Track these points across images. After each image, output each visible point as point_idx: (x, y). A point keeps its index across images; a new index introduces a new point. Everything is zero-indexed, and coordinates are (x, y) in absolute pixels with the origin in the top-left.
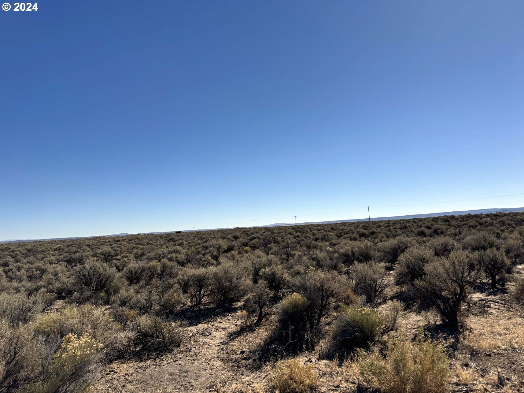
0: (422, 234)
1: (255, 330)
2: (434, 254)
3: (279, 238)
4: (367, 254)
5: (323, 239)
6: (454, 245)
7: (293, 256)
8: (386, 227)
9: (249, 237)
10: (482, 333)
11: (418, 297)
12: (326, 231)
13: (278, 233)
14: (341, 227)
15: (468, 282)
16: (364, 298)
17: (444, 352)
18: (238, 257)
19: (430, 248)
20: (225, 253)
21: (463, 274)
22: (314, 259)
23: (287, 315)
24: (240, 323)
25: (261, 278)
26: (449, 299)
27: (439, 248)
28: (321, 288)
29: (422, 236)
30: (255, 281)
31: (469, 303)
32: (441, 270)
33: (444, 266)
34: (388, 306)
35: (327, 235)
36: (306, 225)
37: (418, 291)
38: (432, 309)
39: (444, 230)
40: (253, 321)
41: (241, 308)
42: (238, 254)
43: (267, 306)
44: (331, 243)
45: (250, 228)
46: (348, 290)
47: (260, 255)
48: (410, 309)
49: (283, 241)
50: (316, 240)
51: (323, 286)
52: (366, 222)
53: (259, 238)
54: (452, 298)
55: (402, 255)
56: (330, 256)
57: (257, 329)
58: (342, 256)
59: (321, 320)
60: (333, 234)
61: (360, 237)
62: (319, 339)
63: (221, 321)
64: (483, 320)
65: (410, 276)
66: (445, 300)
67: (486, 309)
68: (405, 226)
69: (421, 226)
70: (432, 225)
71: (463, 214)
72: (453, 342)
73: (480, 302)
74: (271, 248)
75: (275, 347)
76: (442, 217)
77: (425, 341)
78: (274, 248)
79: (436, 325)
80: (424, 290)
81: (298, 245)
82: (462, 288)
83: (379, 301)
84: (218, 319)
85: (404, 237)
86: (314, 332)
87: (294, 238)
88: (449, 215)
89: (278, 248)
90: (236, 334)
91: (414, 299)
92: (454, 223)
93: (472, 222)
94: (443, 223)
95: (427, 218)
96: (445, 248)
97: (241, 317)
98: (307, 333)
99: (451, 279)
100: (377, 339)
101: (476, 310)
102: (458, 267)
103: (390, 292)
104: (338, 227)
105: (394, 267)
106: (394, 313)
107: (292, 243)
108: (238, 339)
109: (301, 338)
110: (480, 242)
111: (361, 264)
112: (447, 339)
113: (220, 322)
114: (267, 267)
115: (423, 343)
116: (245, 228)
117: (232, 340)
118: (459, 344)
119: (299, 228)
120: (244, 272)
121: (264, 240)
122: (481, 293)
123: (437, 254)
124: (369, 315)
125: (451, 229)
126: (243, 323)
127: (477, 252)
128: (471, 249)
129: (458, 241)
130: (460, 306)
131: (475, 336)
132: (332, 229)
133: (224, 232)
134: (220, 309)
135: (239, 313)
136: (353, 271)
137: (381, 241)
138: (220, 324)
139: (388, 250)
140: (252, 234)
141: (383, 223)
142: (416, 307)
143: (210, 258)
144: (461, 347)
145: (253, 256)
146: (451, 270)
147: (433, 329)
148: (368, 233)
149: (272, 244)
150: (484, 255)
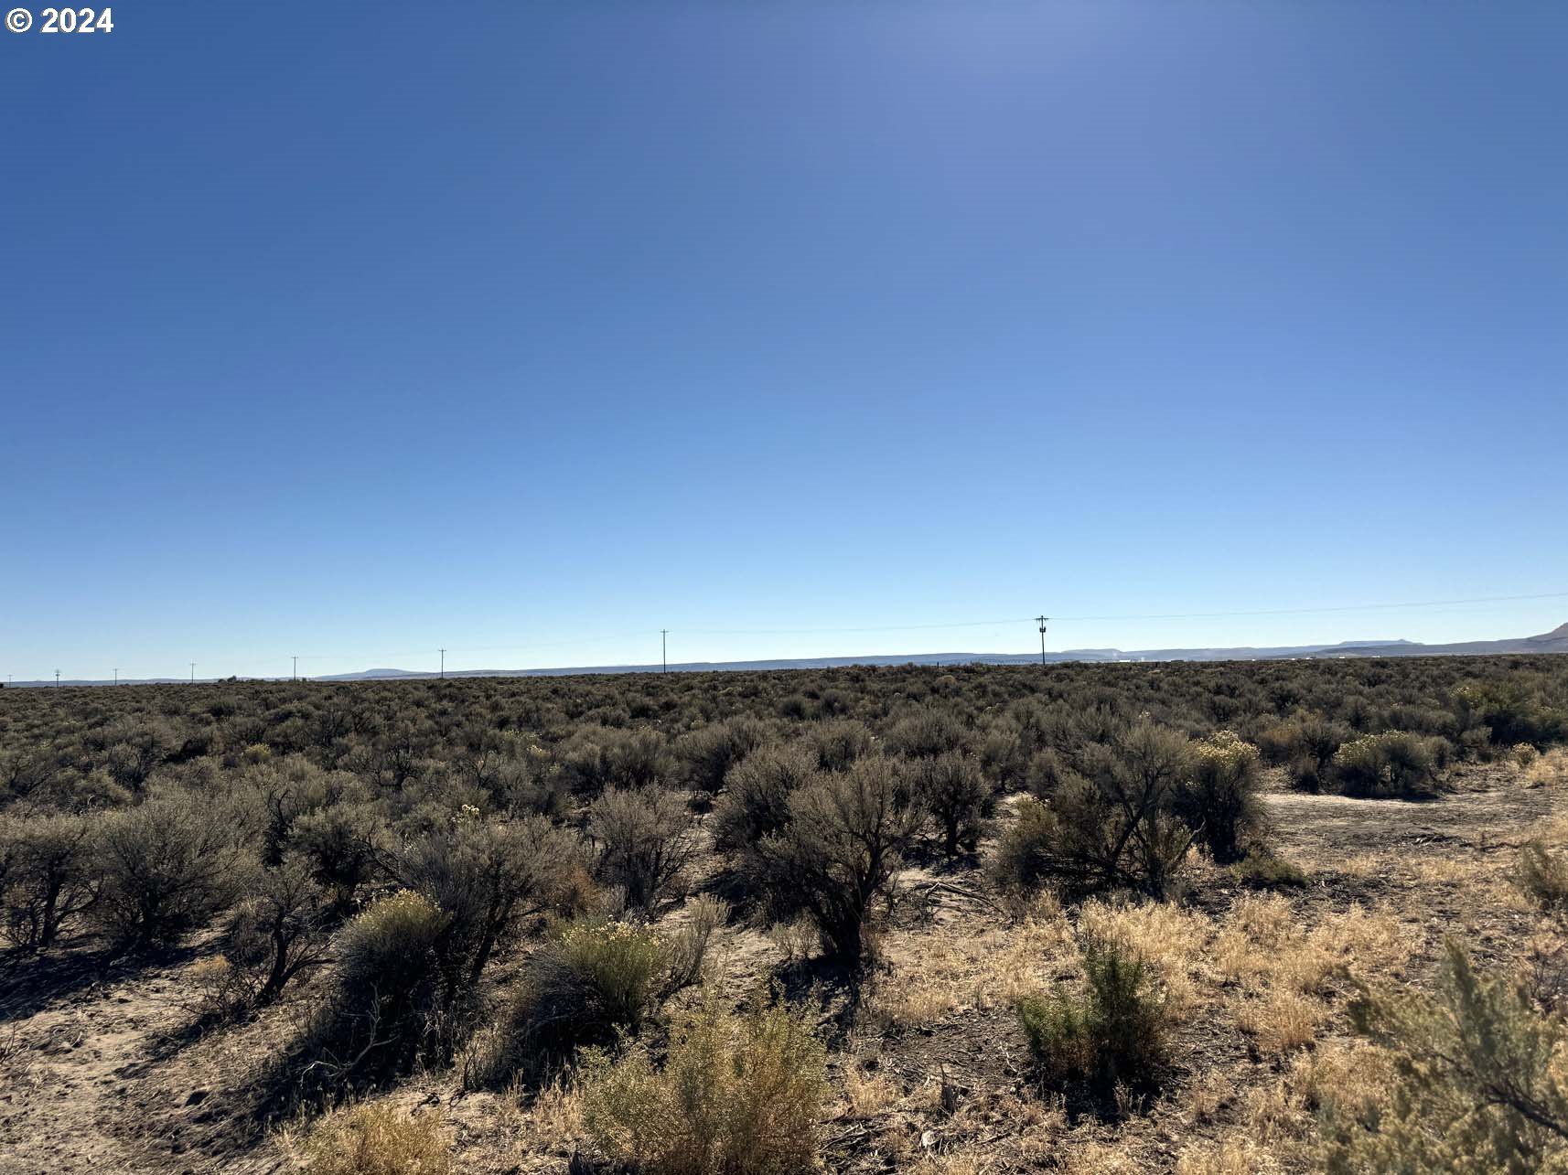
0: (795, 711)
1: (253, 1019)
2: (816, 765)
3: (377, 717)
4: (645, 765)
5: (525, 721)
6: (866, 742)
7: (417, 773)
8: (706, 691)
9: (272, 711)
10: (916, 975)
11: (768, 885)
12: (535, 699)
13: (378, 702)
14: (583, 688)
15: (893, 840)
16: (619, 892)
17: (816, 1035)
18: (219, 777)
19: (810, 748)
20: (171, 765)
21: (880, 818)
22: (484, 783)
23: (371, 960)
24: (200, 999)
25: (297, 846)
26: (842, 887)
27: (831, 748)
28: (493, 872)
29: (796, 717)
30: (273, 857)
31: (890, 896)
32: (829, 807)
33: (835, 795)
34: (687, 914)
35: (538, 710)
36: (475, 679)
37: (768, 866)
38: (802, 917)
39: (848, 703)
40: (251, 987)
41: (210, 949)
42: (221, 769)
43: (307, 937)
44: (548, 733)
45: (277, 683)
46: (576, 874)
47: (302, 770)
48: (745, 919)
49: (391, 728)
50: (503, 724)
51: (500, 865)
52: (655, 674)
53: (306, 716)
54: (851, 884)
55: (737, 766)
56: (536, 771)
57: (261, 1016)
58: (574, 772)
59: (485, 971)
60: (554, 708)
61: (633, 717)
62: (472, 1029)
63: (130, 997)
64: (920, 939)
65: (753, 825)
66: (834, 890)
67: (929, 909)
68: (756, 688)
69: (794, 691)
70: (822, 689)
71: (895, 664)
72: (845, 1005)
73: (918, 893)
74: (347, 750)
75: (319, 1068)
76: (847, 667)
77: (769, 1007)
78: (357, 750)
79: (806, 961)
80: (783, 863)
81: (440, 739)
82: (876, 854)
83: (664, 901)
84: (118, 989)
85: (748, 717)
86: (455, 1007)
87: (430, 717)
88: (864, 664)
89: (370, 748)
90: (180, 1037)
91: (755, 891)
92: (875, 686)
93: (915, 686)
94: (849, 684)
95: (811, 670)
96: (846, 748)
97: (205, 980)
98: (435, 1013)
99: (851, 831)
100: (645, 1014)
101: (906, 912)
102: (869, 799)
103: (695, 873)
104: (573, 687)
105: (713, 802)
106: (700, 933)
107: (420, 733)
108: (185, 1055)
109: (412, 1033)
110: (928, 737)
111: (622, 795)
112: (831, 997)
113: (122, 1001)
114: (318, 810)
115: (765, 1013)
116: (262, 682)
117: (163, 1059)
118: (859, 1010)
119: (450, 685)
120: (233, 826)
121: (324, 722)
122: (922, 869)
123: (824, 764)
124: (628, 944)
125: (866, 701)
126: (212, 998)
127: (918, 759)
128: (907, 753)
129: (879, 732)
130: (869, 905)
131: (899, 985)
132: (555, 691)
133: (175, 693)
134: (130, 954)
135: (199, 966)
136: (597, 813)
137: (688, 728)
138: (124, 1007)
139: (704, 754)
140: (283, 701)
141: (699, 679)
142: (760, 913)
143: (109, 780)
144: (863, 1016)
145: (275, 775)
146: (854, 806)
147: (798, 974)
148: (656, 708)
149: (352, 735)
150: (934, 769)
